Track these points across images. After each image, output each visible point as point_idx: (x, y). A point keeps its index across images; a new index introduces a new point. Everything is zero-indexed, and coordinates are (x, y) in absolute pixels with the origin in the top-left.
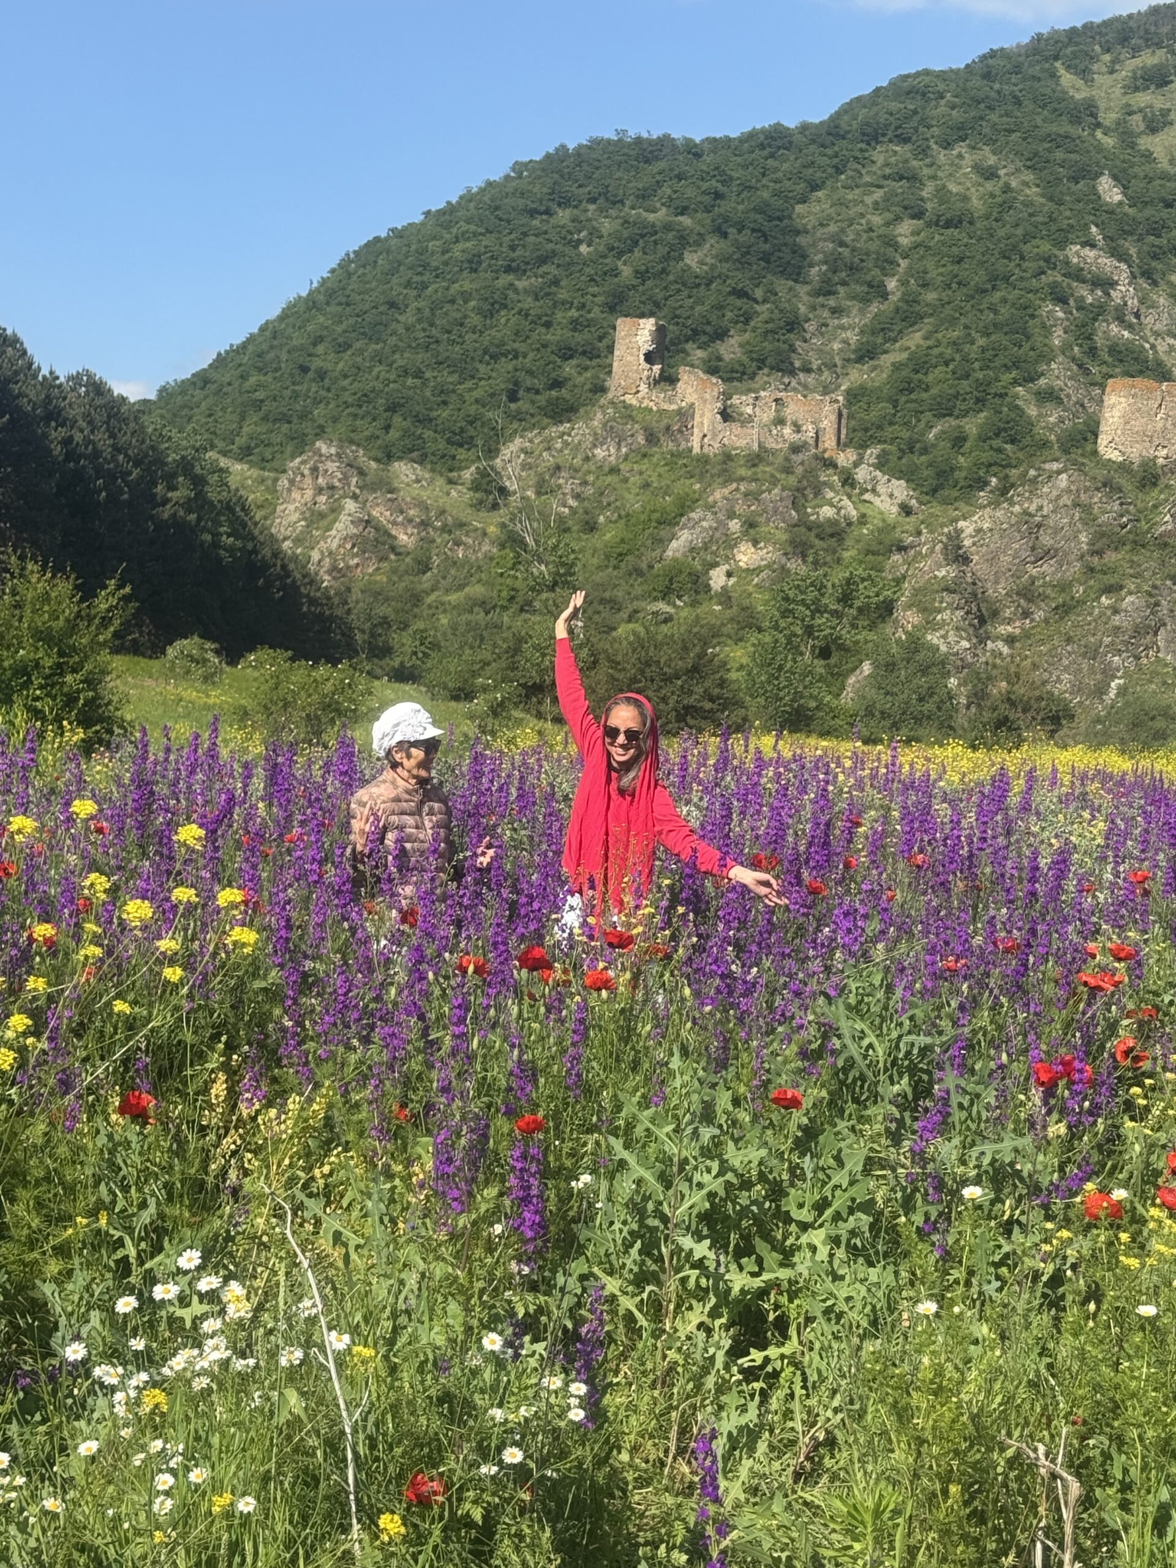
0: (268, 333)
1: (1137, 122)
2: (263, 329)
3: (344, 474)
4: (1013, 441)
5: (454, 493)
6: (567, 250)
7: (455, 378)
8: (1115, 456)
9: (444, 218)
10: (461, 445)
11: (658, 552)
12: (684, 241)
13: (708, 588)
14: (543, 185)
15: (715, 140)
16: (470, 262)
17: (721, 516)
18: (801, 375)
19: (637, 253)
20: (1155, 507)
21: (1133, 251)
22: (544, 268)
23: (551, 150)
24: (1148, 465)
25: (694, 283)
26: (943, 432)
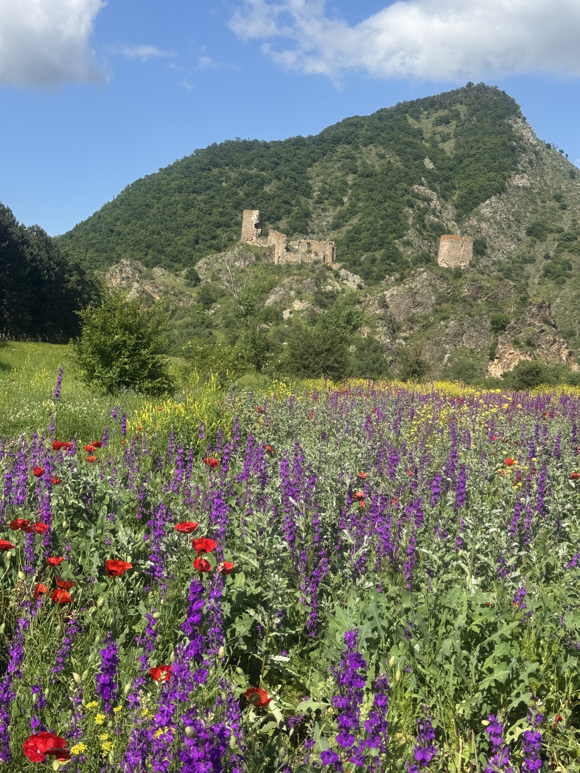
0: (97, 216)
1: (438, 138)
2: (95, 215)
3: (133, 272)
4: (394, 261)
5: (178, 280)
6: (217, 184)
7: (173, 235)
8: (445, 266)
9: (168, 171)
10: (176, 262)
11: (262, 304)
12: (263, 182)
13: (282, 318)
14: (207, 158)
15: (275, 142)
16: (178, 189)
17: (287, 289)
18: (311, 235)
19: (245, 186)
20: (461, 286)
21: (438, 188)
22: (208, 192)
23: (210, 145)
24: (458, 269)
25: (268, 198)
26: (367, 257)
